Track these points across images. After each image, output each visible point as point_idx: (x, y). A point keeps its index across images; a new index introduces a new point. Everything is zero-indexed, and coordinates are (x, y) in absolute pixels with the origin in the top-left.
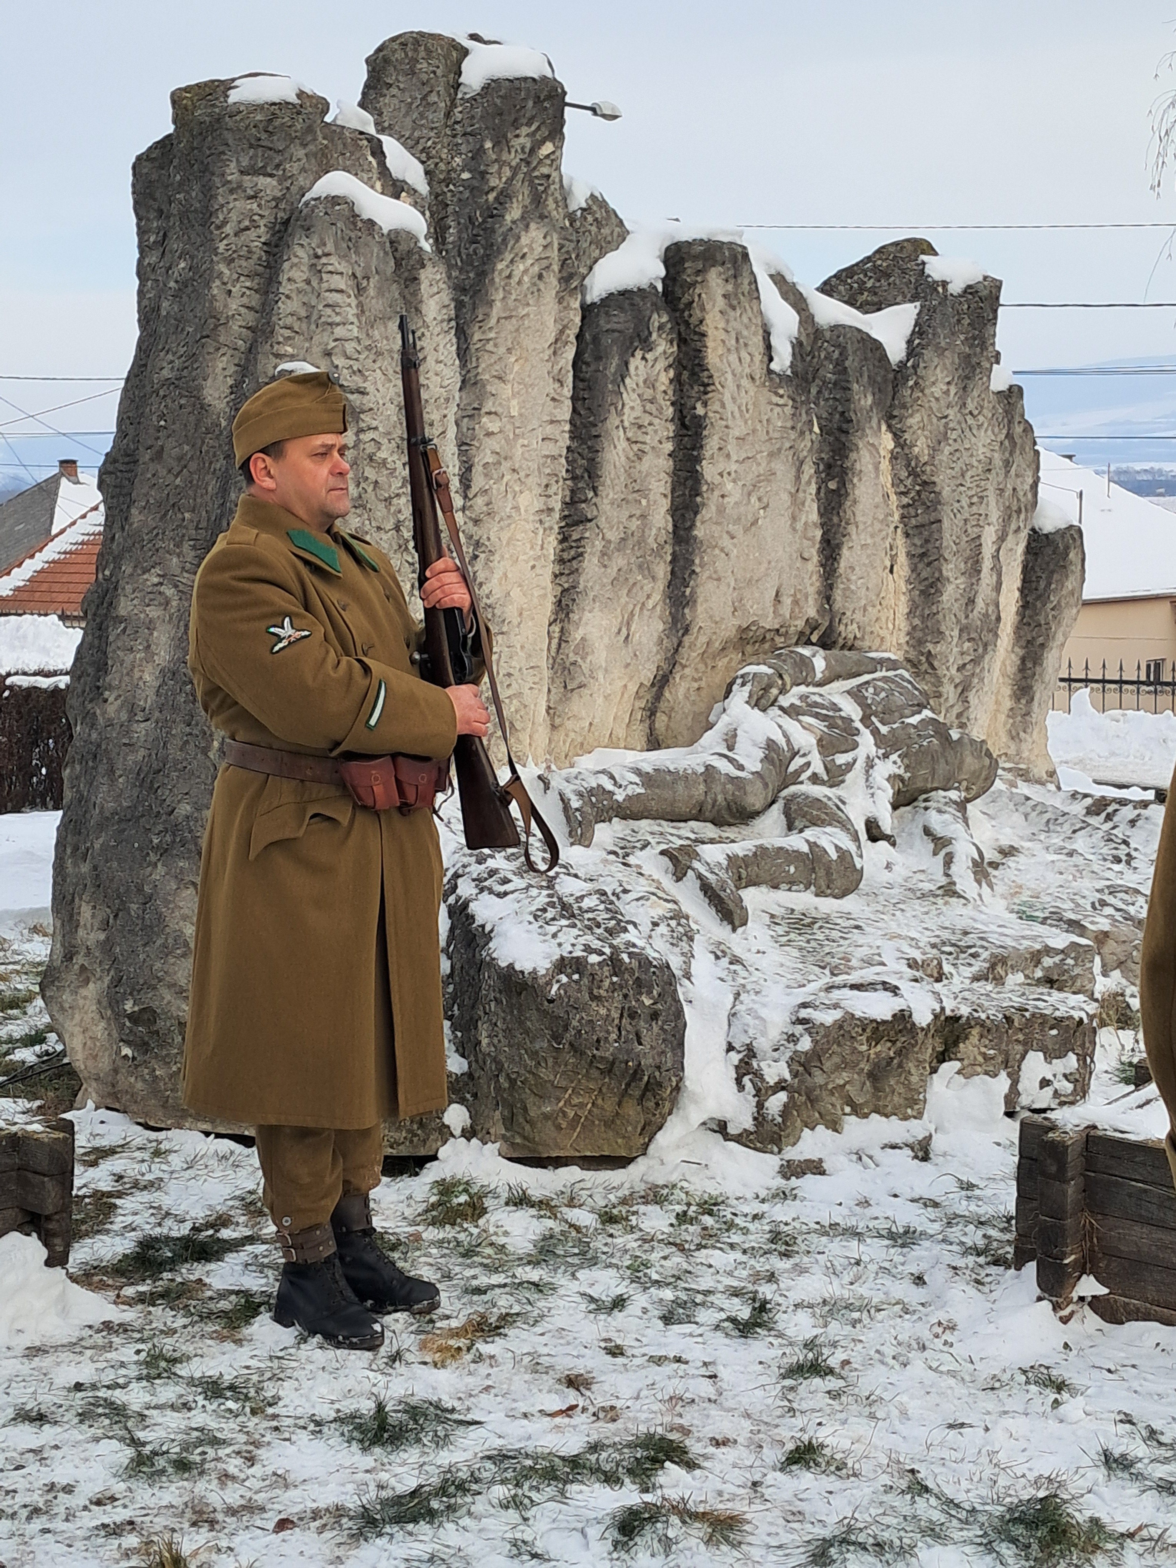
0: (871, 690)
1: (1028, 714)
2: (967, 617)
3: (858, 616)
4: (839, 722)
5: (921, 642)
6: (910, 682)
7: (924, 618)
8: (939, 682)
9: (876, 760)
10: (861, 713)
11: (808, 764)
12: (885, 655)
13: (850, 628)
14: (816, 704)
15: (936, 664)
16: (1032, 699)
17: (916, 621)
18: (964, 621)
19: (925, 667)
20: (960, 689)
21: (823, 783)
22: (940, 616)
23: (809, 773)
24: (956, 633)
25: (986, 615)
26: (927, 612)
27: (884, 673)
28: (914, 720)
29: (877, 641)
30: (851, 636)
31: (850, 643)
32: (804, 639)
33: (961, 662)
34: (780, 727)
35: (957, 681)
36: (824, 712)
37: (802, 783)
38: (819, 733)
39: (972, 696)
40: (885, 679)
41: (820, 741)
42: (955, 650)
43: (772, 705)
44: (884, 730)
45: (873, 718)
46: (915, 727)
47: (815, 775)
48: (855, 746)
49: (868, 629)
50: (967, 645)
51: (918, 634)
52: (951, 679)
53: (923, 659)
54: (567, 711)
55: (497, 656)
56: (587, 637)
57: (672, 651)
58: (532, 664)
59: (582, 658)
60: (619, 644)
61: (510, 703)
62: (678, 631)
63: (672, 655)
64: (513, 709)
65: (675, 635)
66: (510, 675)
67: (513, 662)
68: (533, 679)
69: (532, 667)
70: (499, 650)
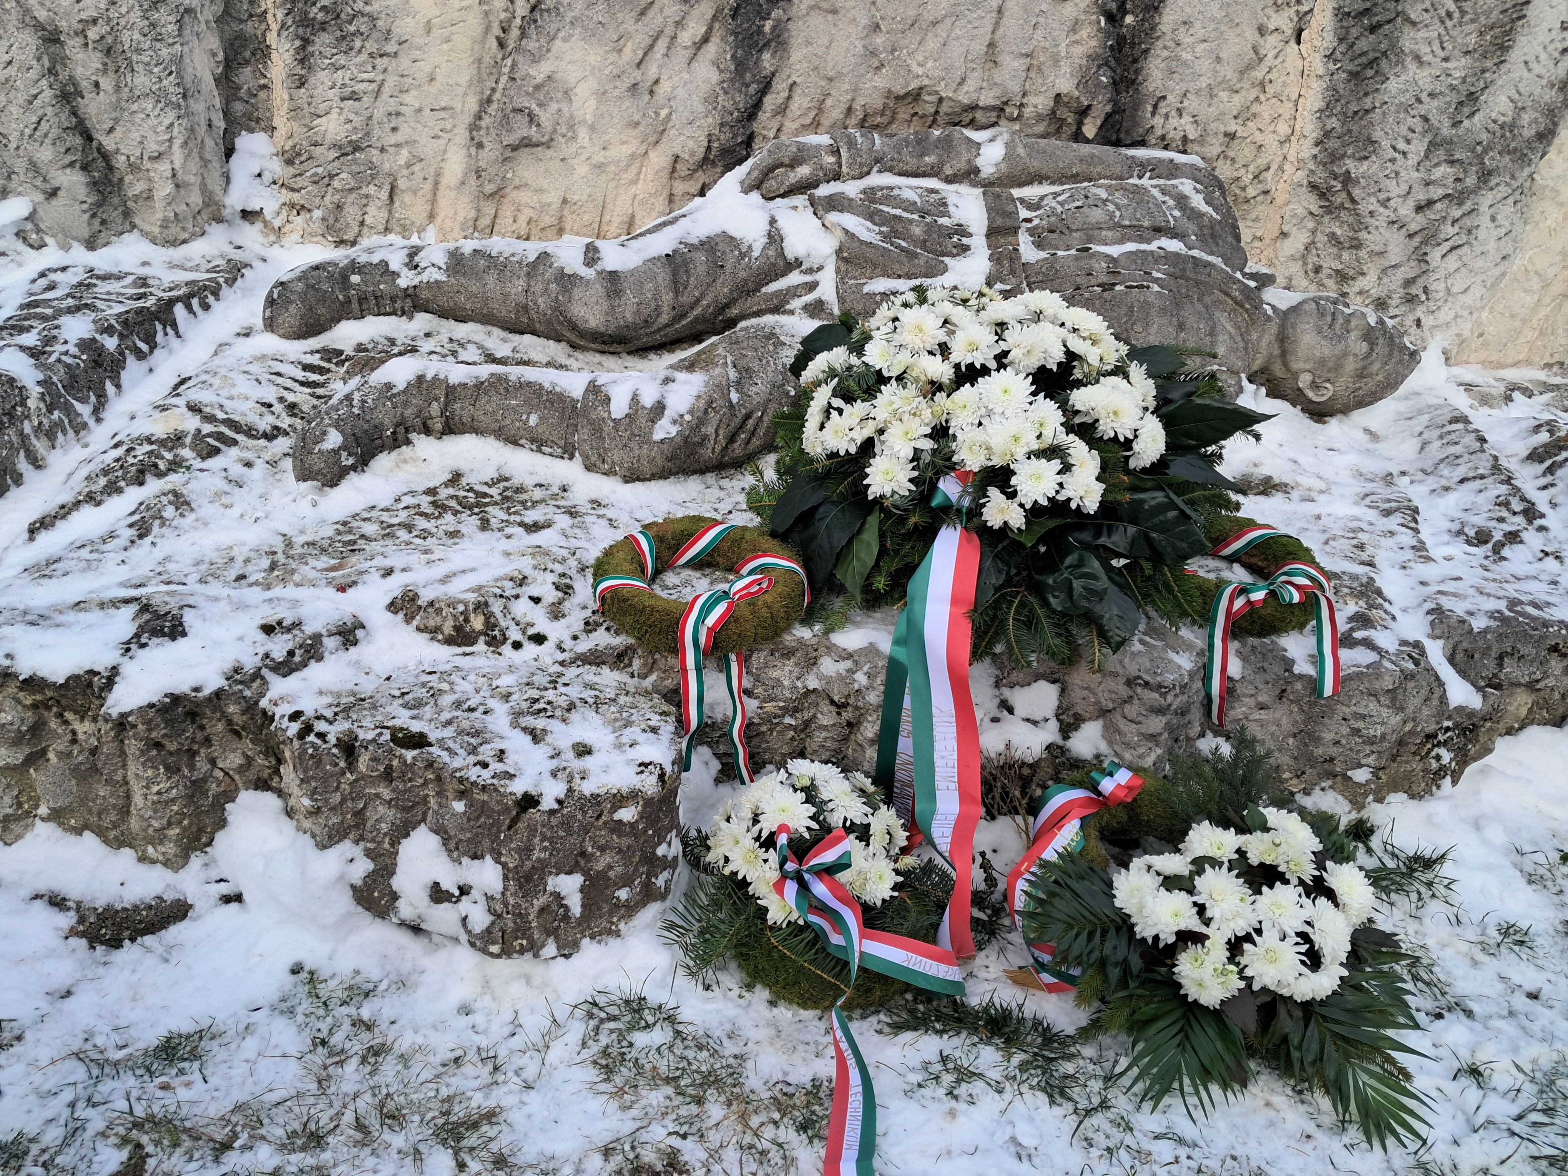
3: (1194, 105)
4: (921, 231)
5: (1335, 157)
10: (985, 223)
11: (812, 286)
13: (1174, 121)
14: (887, 199)
15: (1356, 192)
17: (1333, 123)
18: (1445, 131)
19: (1339, 197)
24: (1416, 148)
30: (1176, 135)
32: (1068, 130)
33: (1422, 197)
34: (773, 222)
36: (899, 212)
37: (792, 312)
38: (842, 239)
41: (840, 253)
42: (1410, 175)
44: (1034, 255)
45: (1024, 238)
47: (819, 303)
48: (935, 269)
50: (1441, 169)
51: (1333, 144)
52: (1395, 223)
53: (1337, 184)
54: (509, 176)
55: (374, 86)
56: (558, 76)
57: (736, 114)
58: (443, 104)
59: (540, 105)
60: (617, 92)
61: (397, 154)
62: (748, 86)
63: (739, 121)
64: (402, 162)
65: (740, 91)
66: (398, 114)
67: (407, 98)
68: (441, 125)
69: (444, 109)
70: (379, 78)
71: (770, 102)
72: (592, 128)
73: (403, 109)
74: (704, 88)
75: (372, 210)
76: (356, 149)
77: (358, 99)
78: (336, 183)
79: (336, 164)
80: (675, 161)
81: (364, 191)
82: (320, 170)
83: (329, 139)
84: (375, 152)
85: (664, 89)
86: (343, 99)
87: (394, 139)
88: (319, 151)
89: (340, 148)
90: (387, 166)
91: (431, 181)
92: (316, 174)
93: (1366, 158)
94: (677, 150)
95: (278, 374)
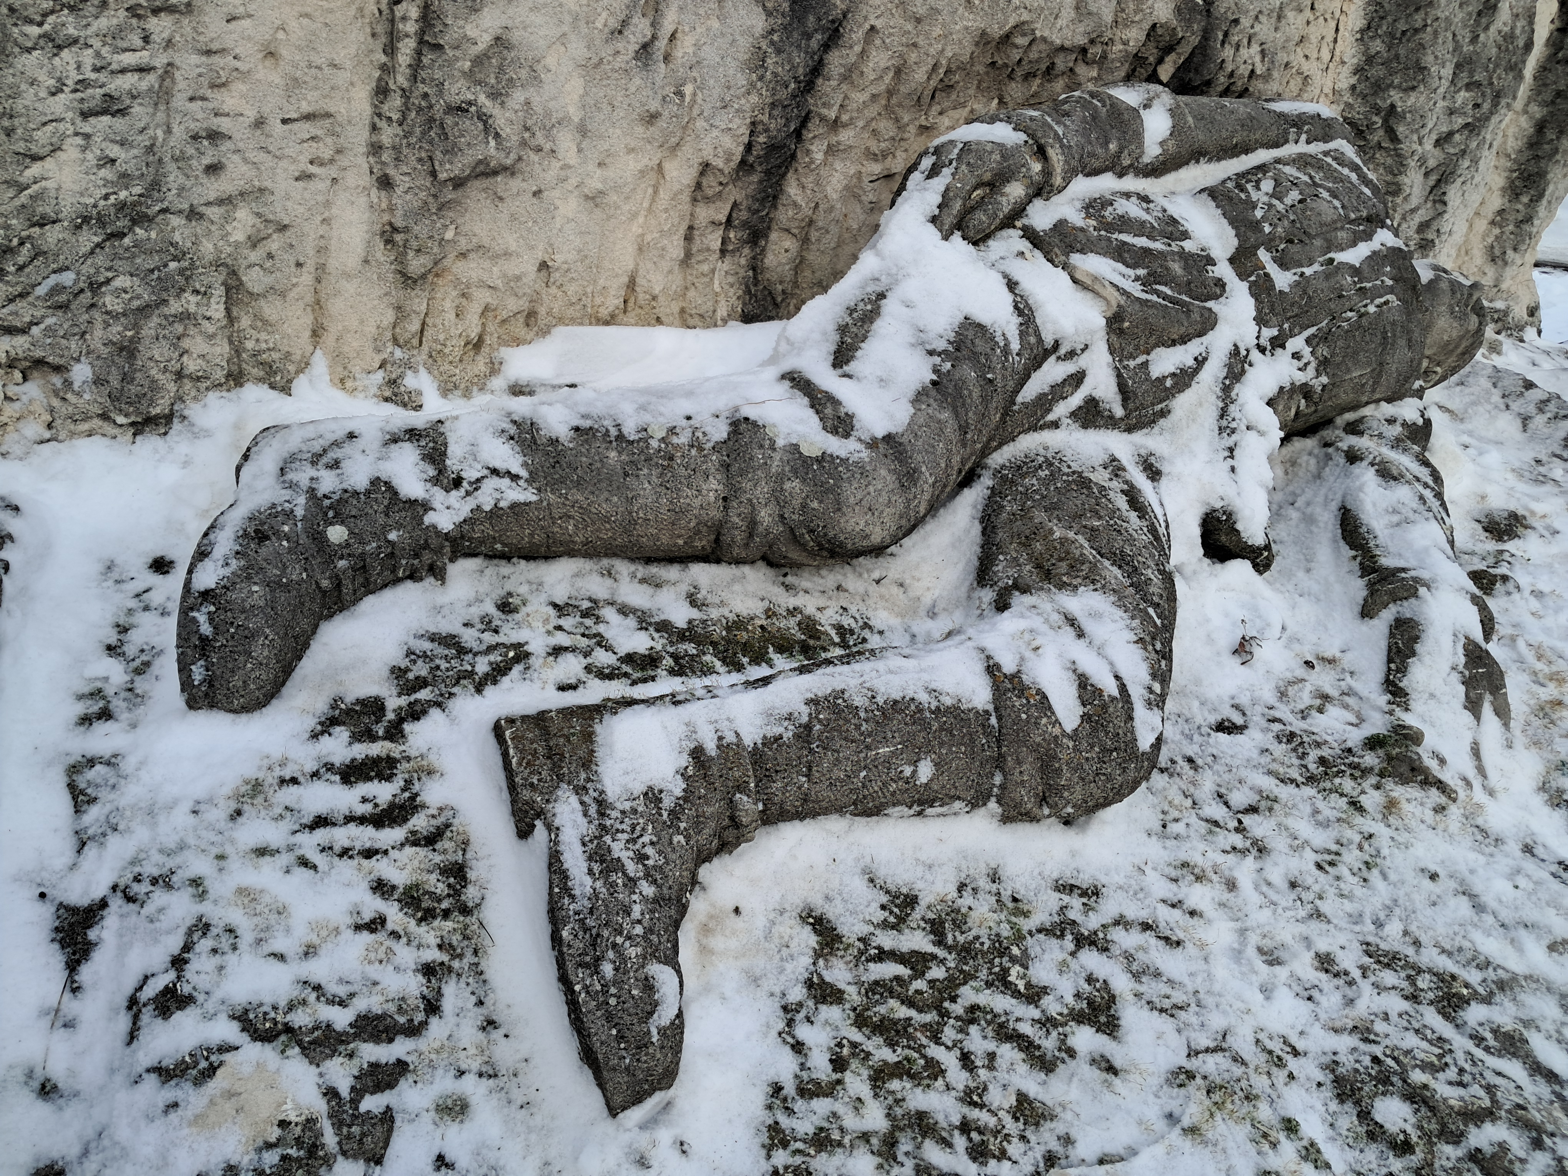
0: (1267, 185)
1: (1529, 219)
2: (1475, 39)
3: (1264, 29)
4: (1176, 267)
5: (1379, 87)
6: (1355, 168)
7: (1393, 39)
8: (1399, 166)
9: (1255, 355)
10: (1233, 243)
11: (1078, 379)
12: (1310, 108)
13: (1244, 52)
14: (1124, 223)
15: (1401, 130)
16: (1541, 195)
17: (1377, 46)
18: (1467, 49)
19: (1378, 136)
20: (1433, 178)
21: (1111, 423)
22: (1426, 36)
23: (1076, 400)
24: (1448, 71)
25: (1509, 37)
26: (1402, 26)
27: (1302, 148)
28: (1355, 255)
29: (1295, 84)
30: (1244, 70)
31: (1239, 86)
32: (1143, 72)
33: (1445, 129)
34: (1012, 285)
35: (1432, 163)
36: (1142, 242)
37: (1055, 425)
38: (1115, 298)
39: (1453, 193)
40: (1303, 161)
41: (1114, 322)
42: (1441, 104)
43: (1008, 223)
44: (1283, 280)
45: (1263, 255)
46: (1355, 271)
47: (1092, 403)
48: (1209, 323)
49: (1282, 57)
50: (1463, 96)
51: (1376, 72)
52: (1422, 161)
53: (1378, 120)
54: (449, 235)
55: (151, 79)
56: (516, 36)
57: (793, 86)
58: (305, 108)
59: (494, 95)
60: (620, 62)
61: (227, 219)
62: (809, 36)
63: (794, 96)
64: (239, 236)
65: (799, 47)
66: (214, 136)
67: (229, 100)
68: (311, 150)
69: (308, 117)
70: (160, 61)
71: (836, 61)
72: (583, 131)
73: (224, 124)
74: (744, 43)
75: (196, 344)
76: (140, 219)
77: (122, 112)
78: (110, 301)
79: (100, 259)
80: (702, 174)
81: (175, 307)
82: (67, 278)
83: (68, 208)
84: (176, 221)
85: (685, 48)
86: (85, 115)
87: (214, 188)
88: (52, 235)
89: (101, 220)
90: (207, 248)
91: (310, 266)
92: (57, 289)
93: (1413, 88)
94: (708, 154)
95: (321, 822)
